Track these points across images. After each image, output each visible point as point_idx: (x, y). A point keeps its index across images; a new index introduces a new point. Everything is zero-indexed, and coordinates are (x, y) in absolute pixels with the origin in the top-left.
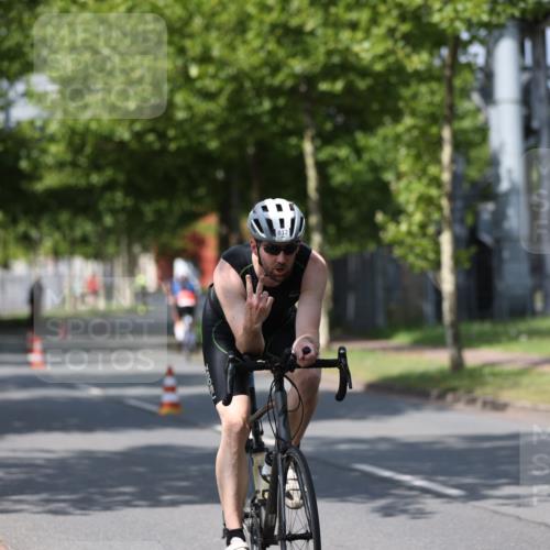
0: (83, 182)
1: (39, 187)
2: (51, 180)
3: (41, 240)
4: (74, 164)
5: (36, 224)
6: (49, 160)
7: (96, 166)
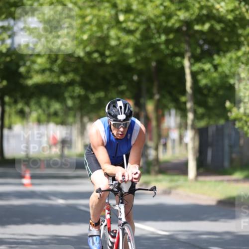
0: (56, 80)
2: (37, 79)
3: (30, 113)
4: (51, 70)
5: (27, 104)
6: (36, 67)
7: (64, 72)
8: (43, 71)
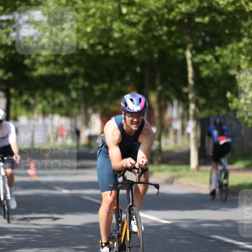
0: (60, 72)
1: (35, 74)
2: (42, 71)
3: (35, 105)
4: (55, 62)
5: (33, 96)
6: (41, 59)
7: (67, 64)
8: (47, 63)
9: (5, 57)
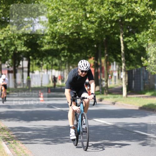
0: (55, 48)
1: (43, 49)
2: (46, 47)
4: (53, 43)
5: (41, 60)
9: (27, 40)
